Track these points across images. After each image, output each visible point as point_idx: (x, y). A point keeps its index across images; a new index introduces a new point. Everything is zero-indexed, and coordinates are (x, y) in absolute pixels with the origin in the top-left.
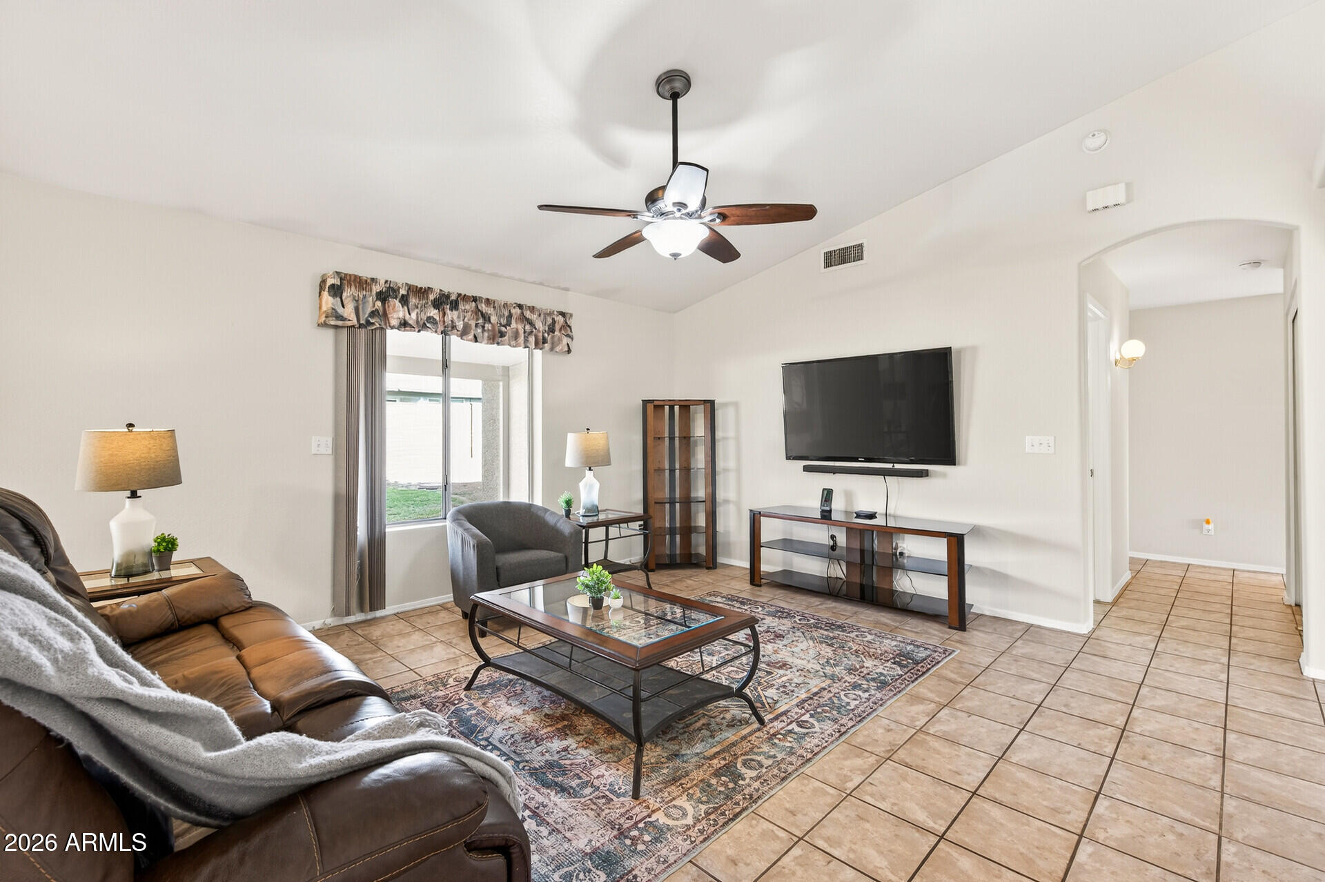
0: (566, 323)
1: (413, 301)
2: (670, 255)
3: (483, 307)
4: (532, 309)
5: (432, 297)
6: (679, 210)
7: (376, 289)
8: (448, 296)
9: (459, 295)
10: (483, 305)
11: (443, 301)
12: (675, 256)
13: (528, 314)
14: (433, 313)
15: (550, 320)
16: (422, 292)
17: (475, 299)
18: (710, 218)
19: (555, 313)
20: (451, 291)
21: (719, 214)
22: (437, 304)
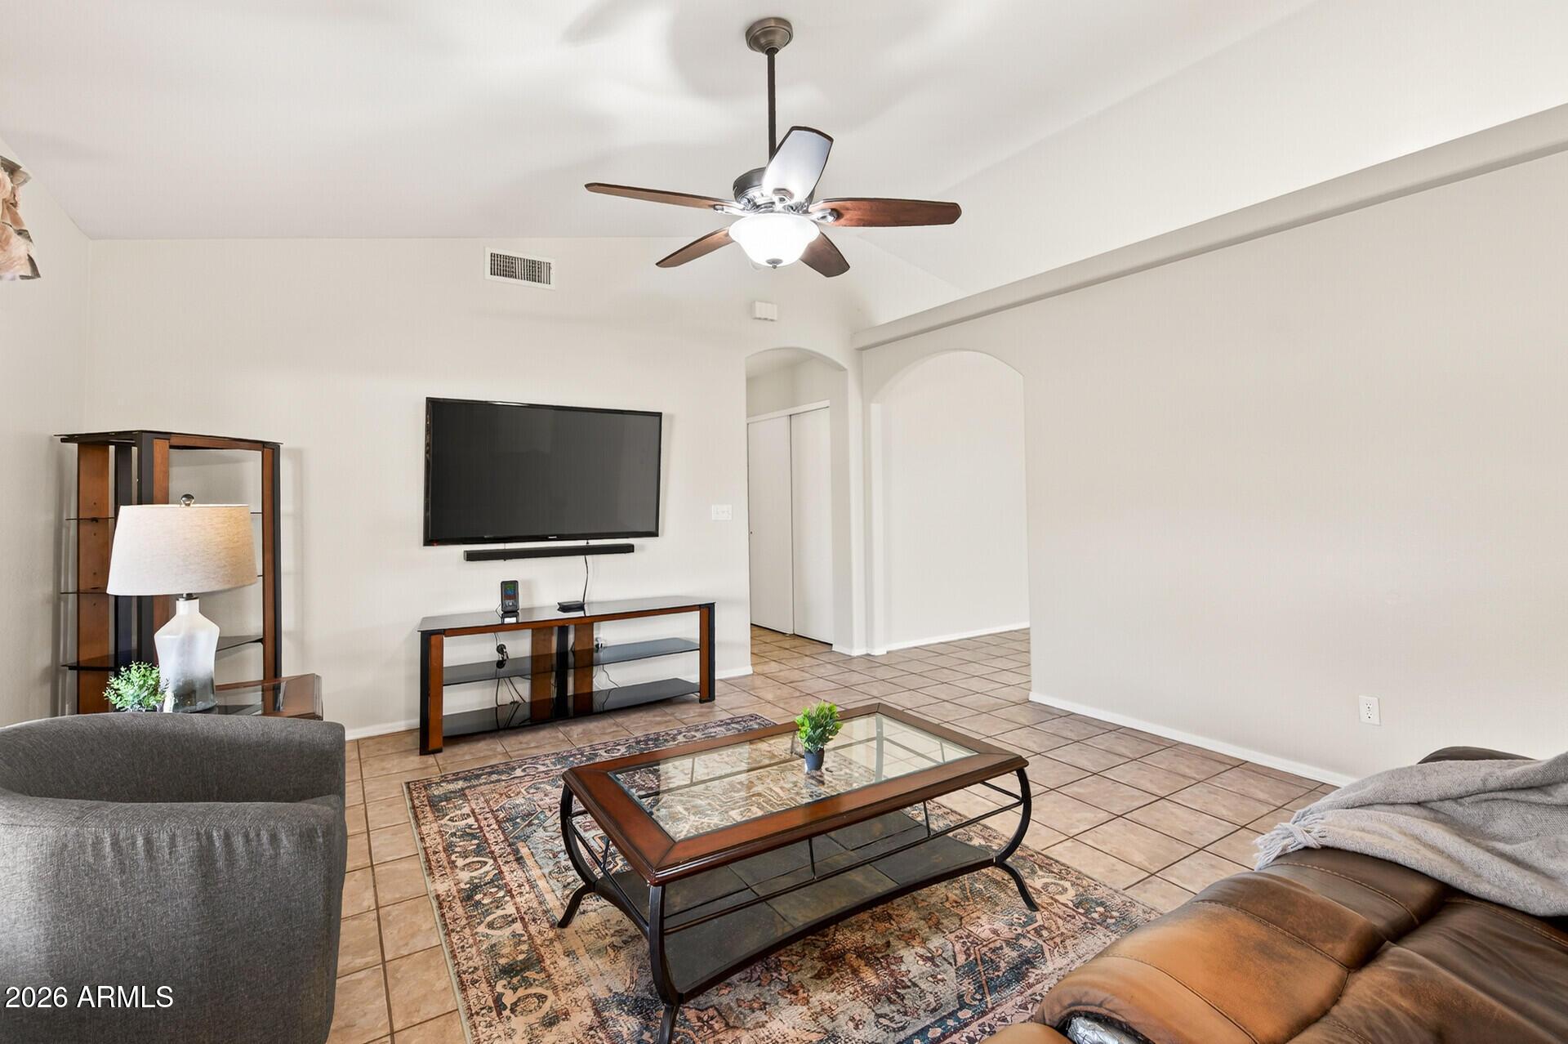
2: (769, 262)
6: (782, 200)
12: (774, 263)
18: (820, 215)
21: (832, 210)
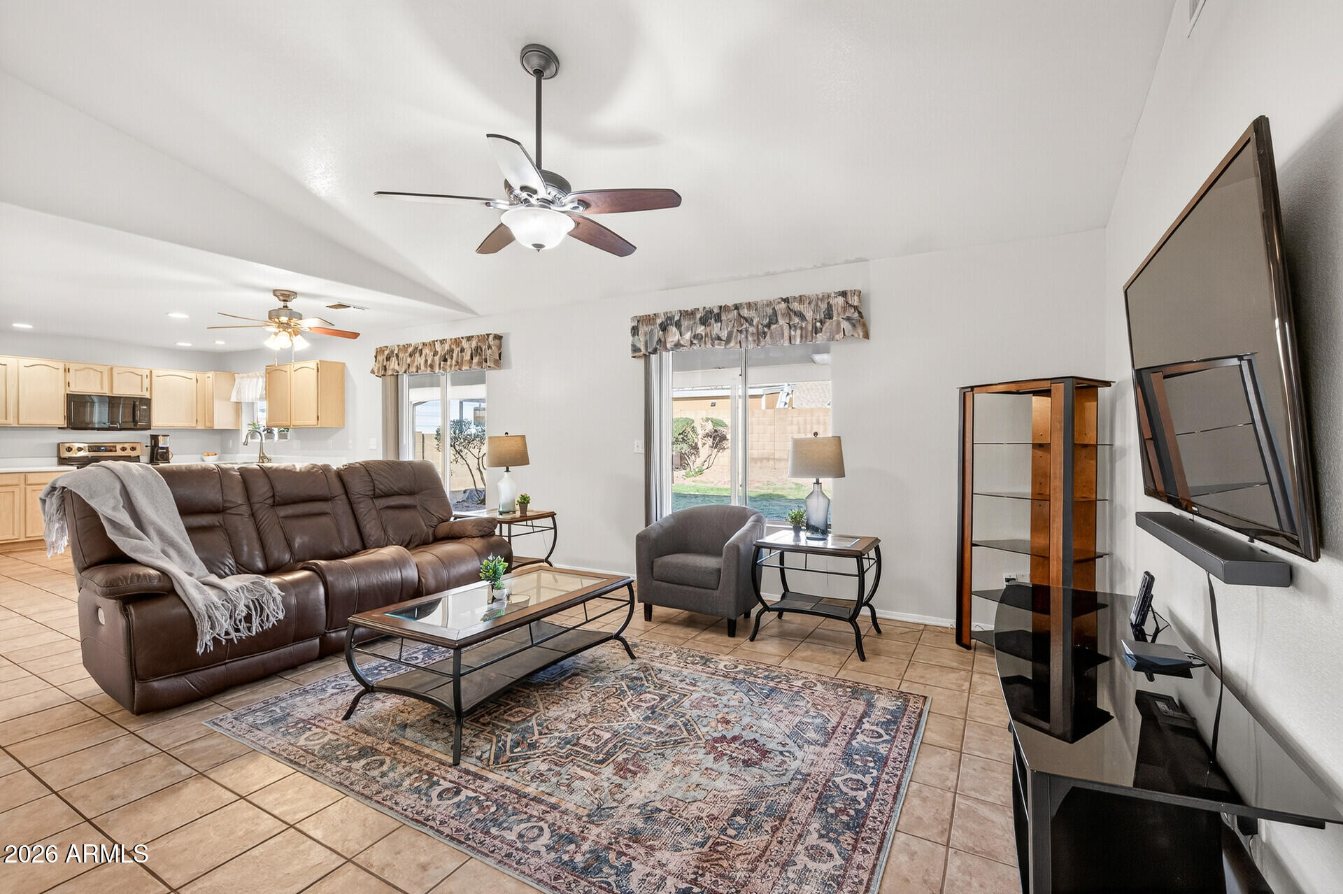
0: (847, 303)
1: (685, 324)
3: (745, 312)
4: (801, 299)
5: (698, 316)
7: (659, 321)
8: (711, 312)
9: (721, 307)
10: (746, 310)
11: (709, 317)
13: (795, 306)
14: (701, 330)
15: (823, 306)
16: (690, 314)
17: (737, 307)
19: (833, 295)
20: (712, 307)
22: (704, 321)
